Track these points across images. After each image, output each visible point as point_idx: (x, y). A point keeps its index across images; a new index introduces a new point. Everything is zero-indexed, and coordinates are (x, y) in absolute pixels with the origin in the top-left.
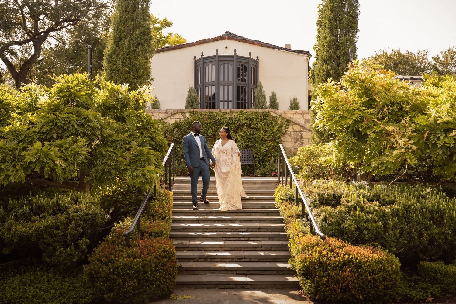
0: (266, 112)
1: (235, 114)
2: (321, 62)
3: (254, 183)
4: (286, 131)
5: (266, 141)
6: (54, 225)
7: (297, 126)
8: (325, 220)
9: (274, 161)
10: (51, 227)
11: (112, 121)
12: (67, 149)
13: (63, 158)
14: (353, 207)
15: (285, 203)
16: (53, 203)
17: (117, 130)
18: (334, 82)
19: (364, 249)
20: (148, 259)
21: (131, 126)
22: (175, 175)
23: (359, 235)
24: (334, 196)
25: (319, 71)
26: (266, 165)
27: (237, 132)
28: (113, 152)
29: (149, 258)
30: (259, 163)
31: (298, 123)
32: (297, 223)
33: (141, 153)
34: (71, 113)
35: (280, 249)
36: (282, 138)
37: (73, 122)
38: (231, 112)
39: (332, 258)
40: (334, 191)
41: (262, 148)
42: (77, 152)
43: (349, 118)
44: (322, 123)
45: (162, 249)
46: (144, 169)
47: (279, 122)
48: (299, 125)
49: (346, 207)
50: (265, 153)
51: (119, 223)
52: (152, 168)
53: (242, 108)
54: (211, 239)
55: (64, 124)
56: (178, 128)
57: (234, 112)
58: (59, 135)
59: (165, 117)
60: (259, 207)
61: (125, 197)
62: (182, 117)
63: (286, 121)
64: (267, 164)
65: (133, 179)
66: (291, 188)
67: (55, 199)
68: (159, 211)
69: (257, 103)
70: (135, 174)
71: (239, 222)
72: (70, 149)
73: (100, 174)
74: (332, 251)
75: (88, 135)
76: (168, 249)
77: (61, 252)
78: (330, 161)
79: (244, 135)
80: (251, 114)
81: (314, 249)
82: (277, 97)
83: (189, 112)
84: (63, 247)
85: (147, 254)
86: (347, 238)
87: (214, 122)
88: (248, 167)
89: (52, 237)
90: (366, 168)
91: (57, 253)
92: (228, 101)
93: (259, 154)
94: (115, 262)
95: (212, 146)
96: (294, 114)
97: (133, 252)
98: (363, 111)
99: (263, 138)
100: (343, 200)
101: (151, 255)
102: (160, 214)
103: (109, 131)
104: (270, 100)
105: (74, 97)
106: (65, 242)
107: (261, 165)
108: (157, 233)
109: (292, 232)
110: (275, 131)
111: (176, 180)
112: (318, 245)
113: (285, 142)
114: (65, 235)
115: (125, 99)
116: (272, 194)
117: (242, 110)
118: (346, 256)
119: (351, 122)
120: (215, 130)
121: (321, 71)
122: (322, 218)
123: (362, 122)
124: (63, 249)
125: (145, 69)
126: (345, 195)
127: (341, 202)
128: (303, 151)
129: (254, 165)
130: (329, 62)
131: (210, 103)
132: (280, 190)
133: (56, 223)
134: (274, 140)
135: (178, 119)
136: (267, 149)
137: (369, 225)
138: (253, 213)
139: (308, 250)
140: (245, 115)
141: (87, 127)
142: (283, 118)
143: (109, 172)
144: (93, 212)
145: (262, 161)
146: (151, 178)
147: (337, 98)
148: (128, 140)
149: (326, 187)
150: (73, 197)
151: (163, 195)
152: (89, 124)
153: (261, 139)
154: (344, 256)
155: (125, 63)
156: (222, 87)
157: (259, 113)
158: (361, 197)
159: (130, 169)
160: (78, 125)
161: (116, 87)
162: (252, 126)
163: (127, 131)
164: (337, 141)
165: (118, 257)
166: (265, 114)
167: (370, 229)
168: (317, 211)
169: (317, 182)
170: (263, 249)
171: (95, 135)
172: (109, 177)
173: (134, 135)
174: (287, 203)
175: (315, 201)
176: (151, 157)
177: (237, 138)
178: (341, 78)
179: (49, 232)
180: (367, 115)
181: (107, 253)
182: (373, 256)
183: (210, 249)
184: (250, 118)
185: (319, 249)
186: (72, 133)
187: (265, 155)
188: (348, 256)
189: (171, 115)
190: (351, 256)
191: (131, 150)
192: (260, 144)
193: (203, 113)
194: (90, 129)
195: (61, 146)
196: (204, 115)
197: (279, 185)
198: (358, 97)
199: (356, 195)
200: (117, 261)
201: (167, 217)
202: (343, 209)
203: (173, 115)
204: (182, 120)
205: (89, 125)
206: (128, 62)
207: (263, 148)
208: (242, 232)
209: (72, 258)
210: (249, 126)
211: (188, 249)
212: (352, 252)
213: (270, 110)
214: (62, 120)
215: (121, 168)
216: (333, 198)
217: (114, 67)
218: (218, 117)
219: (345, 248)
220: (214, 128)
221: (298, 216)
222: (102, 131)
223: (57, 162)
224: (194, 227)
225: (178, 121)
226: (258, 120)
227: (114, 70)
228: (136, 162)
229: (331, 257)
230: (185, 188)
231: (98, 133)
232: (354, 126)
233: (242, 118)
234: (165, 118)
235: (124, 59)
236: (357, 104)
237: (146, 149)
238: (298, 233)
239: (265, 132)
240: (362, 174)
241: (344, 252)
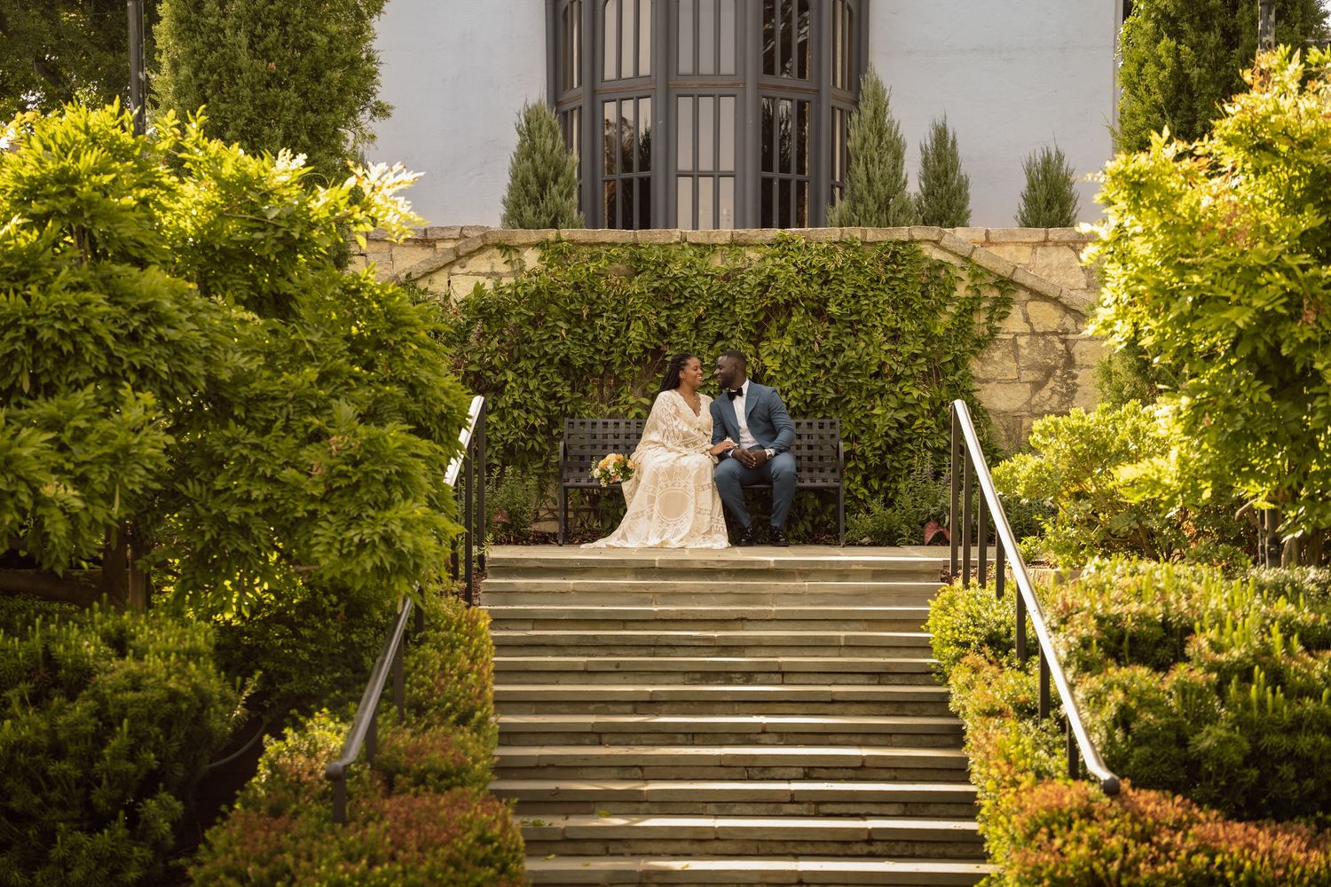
0: (896, 243)
1: (752, 254)
2: (1150, 25)
3: (843, 572)
4: (993, 332)
5: (897, 379)
6: (44, 740)
7: (1046, 308)
8: (1124, 719)
9: (937, 475)
10: (34, 749)
11: (238, 313)
12: (79, 435)
13: (69, 472)
14: (1239, 672)
15: (972, 658)
16: (30, 655)
17: (270, 355)
18: (1181, 146)
19: (1273, 834)
20: (423, 869)
21: (325, 335)
22: (490, 537)
23: (1262, 781)
24: (1165, 624)
25: (1142, 65)
26: (897, 492)
27: (760, 338)
28: (255, 447)
29: (428, 864)
30: (865, 483)
31: (1053, 294)
32: (1016, 736)
33: (373, 450)
34: (83, 287)
35: (951, 850)
36: (975, 366)
37: (96, 323)
38: (735, 244)
39: (1142, 866)
40: (1166, 604)
41: (877, 411)
42: (125, 449)
43: (1238, 303)
44: (1129, 320)
45: (475, 832)
46: (388, 514)
47: (961, 291)
48: (1056, 301)
49: (1209, 670)
50: (893, 434)
51: (282, 738)
52: (419, 510)
53: (784, 224)
54: (655, 809)
55: (61, 332)
56: (486, 320)
57: (746, 245)
58: (44, 380)
59: (426, 267)
60: (863, 679)
61: (296, 634)
62: (504, 269)
63: (995, 285)
64: (902, 486)
65: (345, 557)
66: (1000, 593)
67: (36, 640)
68: (442, 688)
69: (861, 186)
70: (353, 534)
71: (775, 738)
72: (92, 437)
73: (208, 537)
74: (1144, 837)
75: (156, 375)
76: (496, 830)
77: (76, 848)
78: (1156, 484)
79: (794, 352)
80: (828, 252)
81: (1074, 832)
82: (962, 151)
83: (540, 245)
84: (81, 829)
85: (420, 849)
86: (1214, 793)
87: (655, 290)
88: (813, 502)
89: (36, 789)
90: (1318, 511)
91: (58, 852)
92: (717, 175)
93: (864, 438)
94: (299, 877)
95: (646, 401)
96: (1035, 245)
97: (362, 840)
98: (1299, 273)
99: (882, 365)
100: (1200, 643)
101: (435, 855)
102: (448, 700)
103: (239, 360)
104: (925, 163)
105: (92, 218)
106: (88, 805)
107: (874, 493)
108: (443, 776)
109: (994, 772)
110: (940, 331)
111: (494, 560)
112: (1088, 815)
113: (987, 381)
114: (89, 782)
115: (292, 219)
116: (917, 621)
117: (788, 232)
118: (1200, 860)
119: (1242, 319)
120: (660, 329)
121: (1150, 68)
122: (1110, 711)
123: (1295, 317)
124: (81, 837)
125: (353, 64)
126: (1207, 621)
127: (1189, 651)
128: (1052, 435)
129: (843, 493)
130: (1186, 26)
131: (628, 184)
132: (952, 602)
133: (52, 733)
134: (934, 374)
135: (489, 275)
136: (901, 416)
137: (1304, 742)
138: (833, 702)
139: (1051, 836)
140: (799, 259)
141: (152, 344)
142: (978, 272)
143: (243, 529)
144: (196, 688)
145: (881, 474)
146: (417, 553)
147: (1192, 217)
148: (314, 397)
149: (1134, 590)
150: (107, 632)
151: (449, 624)
152: (162, 330)
153: (874, 369)
154: (1189, 855)
155: (261, 38)
156: (685, 105)
157: (868, 248)
158: (1275, 629)
159: (330, 518)
160: (116, 336)
161: (253, 166)
162: (833, 309)
163: (308, 358)
164: (1185, 401)
165: (310, 858)
166: (894, 254)
167: (1309, 760)
168: (1093, 682)
169: (1099, 568)
170: (877, 848)
171: (182, 377)
172: (244, 548)
173: (336, 373)
174: (979, 658)
175: (1086, 643)
176: (413, 467)
177: (765, 368)
178: (1211, 127)
179: (25, 769)
180: (1317, 288)
181: (261, 846)
182: (1307, 859)
183: (654, 848)
184: (823, 271)
185: (1093, 830)
186: (96, 369)
187: (892, 447)
188: (1206, 860)
189: (452, 257)
190: (1218, 860)
191: (328, 436)
192: (870, 395)
193: (602, 250)
194: (165, 351)
195: (53, 424)
196: (610, 260)
197: (951, 583)
198: (1284, 212)
199: (1252, 623)
200: (306, 874)
201: (478, 714)
202: (1198, 675)
203: (459, 258)
204: (505, 282)
205: (160, 338)
206: (274, 34)
207: (883, 415)
208: (789, 780)
209: (120, 871)
210: (819, 312)
211: (562, 848)
212: (1224, 845)
213: (919, 232)
214: (56, 319)
215: (294, 510)
216: (1160, 633)
217: (213, 58)
218: (676, 269)
219: (1196, 829)
220: (653, 319)
221: (1024, 711)
222: (207, 360)
223: (48, 491)
224: (586, 757)
225: (489, 285)
226: (862, 281)
227: (212, 70)
228: (357, 486)
229: (1136, 861)
230: (532, 598)
231: (196, 368)
232: (1257, 335)
233: (786, 272)
234: (427, 274)
235: (256, 18)
236: (1270, 241)
237: (394, 433)
238: (1018, 777)
239: (895, 336)
240: (1298, 534)
241: (1191, 843)
